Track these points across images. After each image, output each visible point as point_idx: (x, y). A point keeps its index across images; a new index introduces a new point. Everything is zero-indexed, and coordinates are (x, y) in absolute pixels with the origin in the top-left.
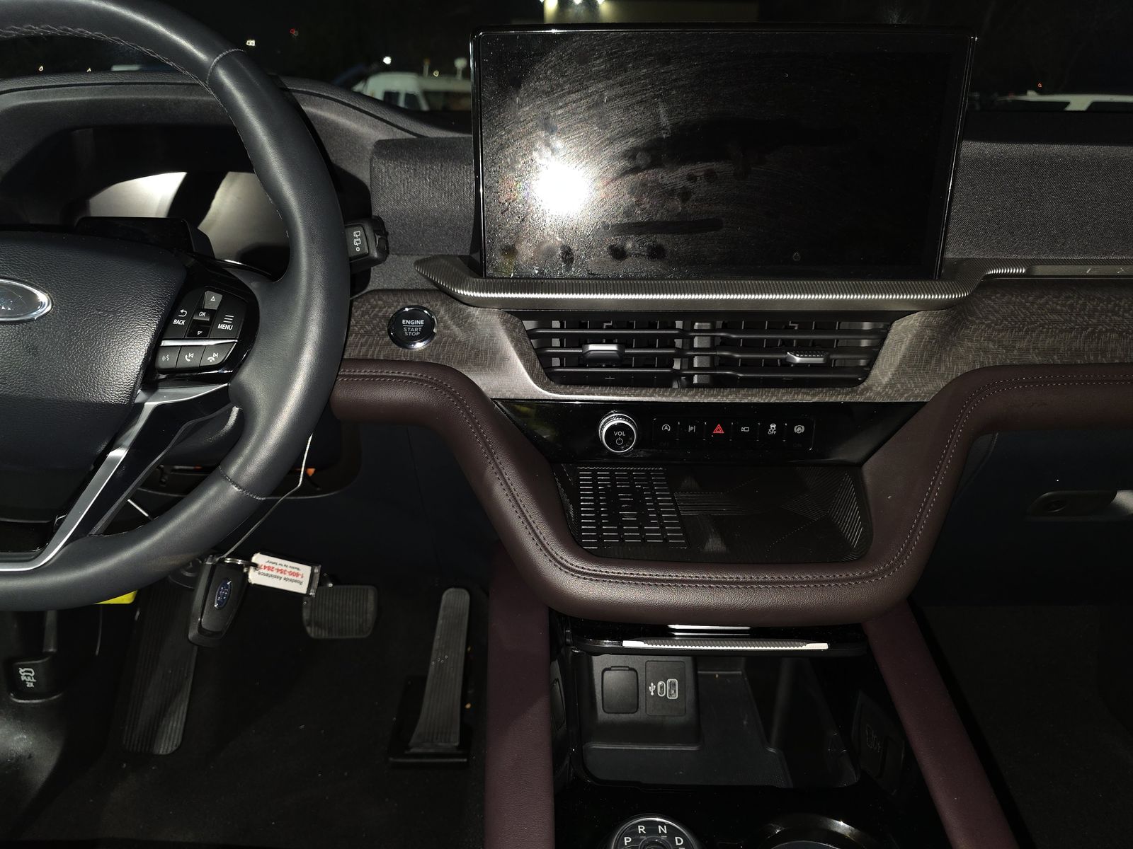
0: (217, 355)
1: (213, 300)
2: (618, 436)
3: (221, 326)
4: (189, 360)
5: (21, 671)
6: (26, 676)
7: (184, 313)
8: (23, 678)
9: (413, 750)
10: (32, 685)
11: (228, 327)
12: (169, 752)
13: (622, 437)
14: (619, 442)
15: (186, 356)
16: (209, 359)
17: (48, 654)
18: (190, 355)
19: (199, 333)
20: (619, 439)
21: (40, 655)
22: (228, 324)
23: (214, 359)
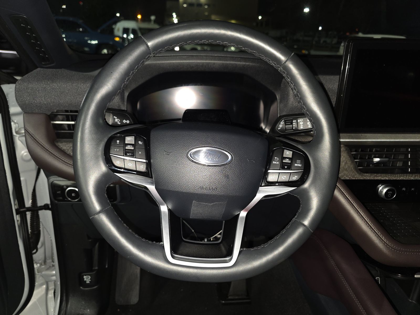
0: (297, 177)
1: (288, 153)
2: (389, 193)
3: (296, 165)
4: (284, 179)
5: (85, 277)
6: (86, 279)
7: (277, 159)
8: (85, 280)
9: (230, 298)
10: (89, 282)
11: (299, 165)
12: (135, 303)
13: (391, 194)
14: (389, 195)
15: (283, 177)
16: (293, 178)
17: (95, 270)
18: (284, 176)
19: (286, 167)
20: (390, 194)
21: (91, 270)
22: (299, 164)
23: (295, 178)
